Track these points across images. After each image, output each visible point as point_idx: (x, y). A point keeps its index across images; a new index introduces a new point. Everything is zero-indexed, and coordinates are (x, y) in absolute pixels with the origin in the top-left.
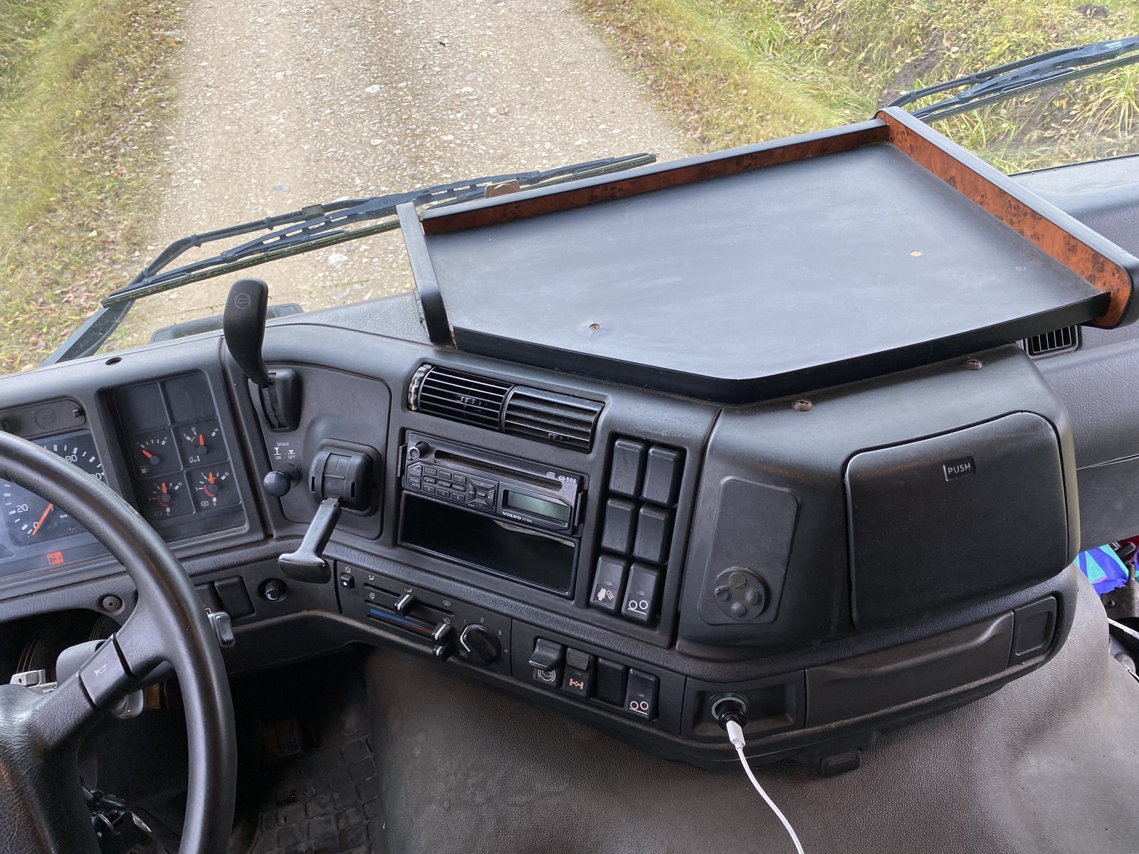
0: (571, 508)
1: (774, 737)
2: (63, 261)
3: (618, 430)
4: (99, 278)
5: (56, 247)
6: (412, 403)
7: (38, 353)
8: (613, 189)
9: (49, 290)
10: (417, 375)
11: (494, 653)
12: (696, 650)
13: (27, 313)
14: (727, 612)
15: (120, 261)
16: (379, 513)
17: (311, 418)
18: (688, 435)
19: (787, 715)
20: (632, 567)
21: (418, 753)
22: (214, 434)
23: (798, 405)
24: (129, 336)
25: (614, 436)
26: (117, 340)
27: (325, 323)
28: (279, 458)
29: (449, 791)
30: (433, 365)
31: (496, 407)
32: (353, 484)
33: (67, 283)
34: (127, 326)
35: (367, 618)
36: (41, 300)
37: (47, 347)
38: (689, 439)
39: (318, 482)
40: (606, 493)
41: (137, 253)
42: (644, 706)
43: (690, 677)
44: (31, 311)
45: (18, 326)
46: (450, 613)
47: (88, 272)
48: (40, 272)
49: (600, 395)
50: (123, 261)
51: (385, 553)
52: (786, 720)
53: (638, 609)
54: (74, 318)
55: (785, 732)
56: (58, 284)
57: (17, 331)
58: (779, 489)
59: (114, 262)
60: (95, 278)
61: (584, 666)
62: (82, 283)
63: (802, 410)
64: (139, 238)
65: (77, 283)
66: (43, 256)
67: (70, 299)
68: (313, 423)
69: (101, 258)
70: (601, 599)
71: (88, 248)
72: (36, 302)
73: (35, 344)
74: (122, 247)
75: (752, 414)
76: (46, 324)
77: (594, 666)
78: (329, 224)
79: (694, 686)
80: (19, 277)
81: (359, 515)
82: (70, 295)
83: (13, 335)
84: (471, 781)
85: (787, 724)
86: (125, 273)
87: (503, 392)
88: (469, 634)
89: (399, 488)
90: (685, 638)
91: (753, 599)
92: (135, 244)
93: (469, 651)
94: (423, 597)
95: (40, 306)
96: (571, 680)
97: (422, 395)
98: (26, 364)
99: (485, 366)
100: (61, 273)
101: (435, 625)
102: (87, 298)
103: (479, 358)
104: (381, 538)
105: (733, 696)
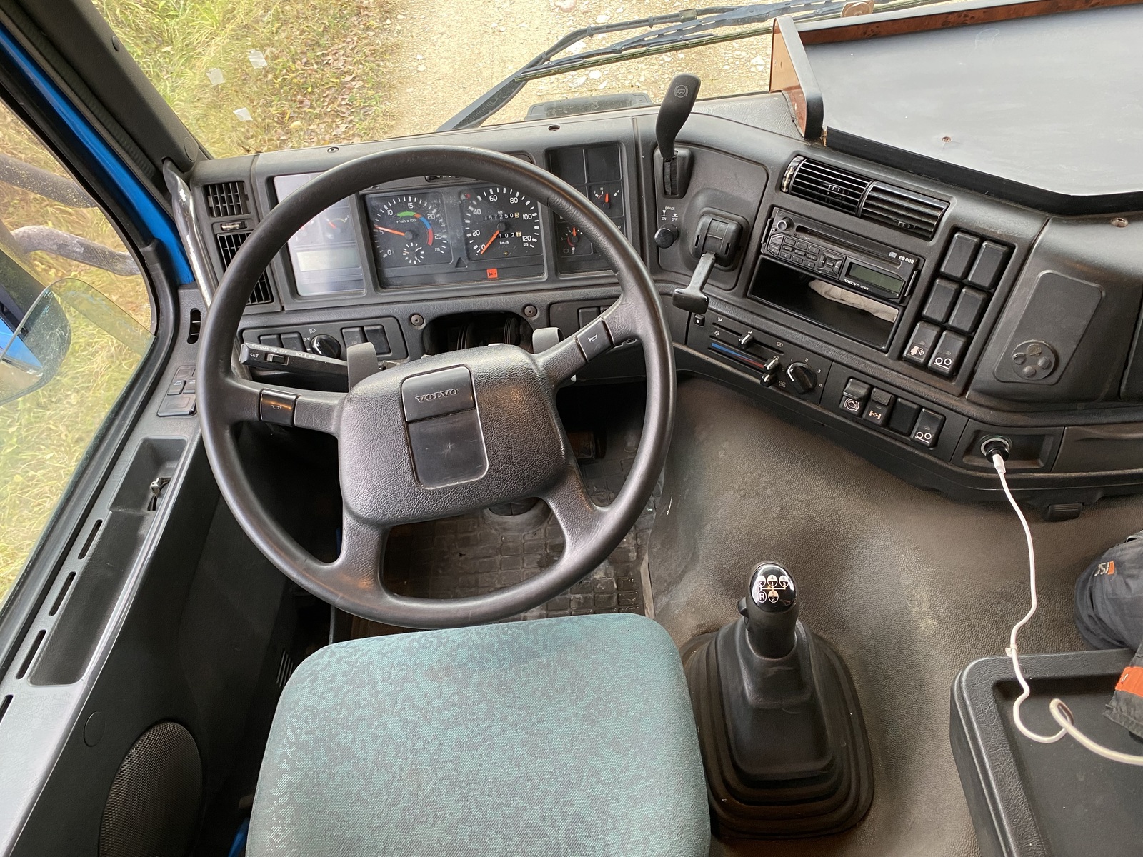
0: (905, 282)
1: (1024, 476)
2: (323, 23)
3: (960, 225)
4: (355, 43)
5: (316, 9)
6: (785, 185)
7: (305, 111)
8: (966, 16)
9: (312, 51)
10: (793, 164)
11: (811, 385)
12: (982, 400)
13: (293, 72)
14: (1019, 373)
15: (373, 28)
16: (737, 270)
17: (697, 190)
18: (1020, 235)
19: (1039, 460)
20: (944, 333)
21: (722, 455)
22: (615, 195)
23: (1116, 221)
24: (382, 104)
25: (955, 229)
26: (372, 106)
27: (713, 114)
28: (665, 219)
29: (746, 483)
30: (805, 158)
31: (858, 196)
32: (728, 244)
33: (327, 45)
34: (380, 94)
35: (708, 350)
36: (305, 60)
37: (312, 107)
38: (1020, 238)
39: (701, 240)
40: (937, 273)
41: (388, 21)
42: (928, 436)
43: (973, 418)
44: (297, 70)
45: (286, 83)
46: (780, 352)
47: (345, 36)
48: (302, 32)
49: (947, 196)
50: (376, 28)
51: (736, 301)
52: (1038, 465)
53: (943, 364)
54: (335, 81)
55: (1033, 473)
56: (319, 46)
57: (285, 88)
58: (1089, 283)
59: (368, 28)
60: (351, 43)
61: (886, 402)
62: (340, 46)
63: (1119, 226)
64: (390, 6)
65: (336, 46)
66: (304, 16)
67: (330, 62)
68: (698, 193)
69: (356, 23)
70: (912, 354)
71: (345, 12)
72: (301, 61)
73: (301, 102)
74: (375, 14)
75: (1076, 225)
76: (310, 84)
77: (893, 405)
78: (699, 27)
79: (973, 425)
80: (284, 35)
81: (720, 269)
82: (330, 57)
83: (282, 91)
84: (764, 479)
85: (1037, 467)
86: (378, 41)
87: (864, 185)
88: (795, 368)
89: (758, 253)
90: (973, 390)
91: (1044, 364)
92: (386, 12)
93: (793, 380)
94: (761, 338)
95: (305, 66)
96: (872, 411)
97: (795, 180)
98: (294, 121)
99: (850, 163)
100: (321, 35)
101: (766, 360)
102: (345, 62)
103: (843, 155)
104: (735, 289)
105: (1001, 438)
